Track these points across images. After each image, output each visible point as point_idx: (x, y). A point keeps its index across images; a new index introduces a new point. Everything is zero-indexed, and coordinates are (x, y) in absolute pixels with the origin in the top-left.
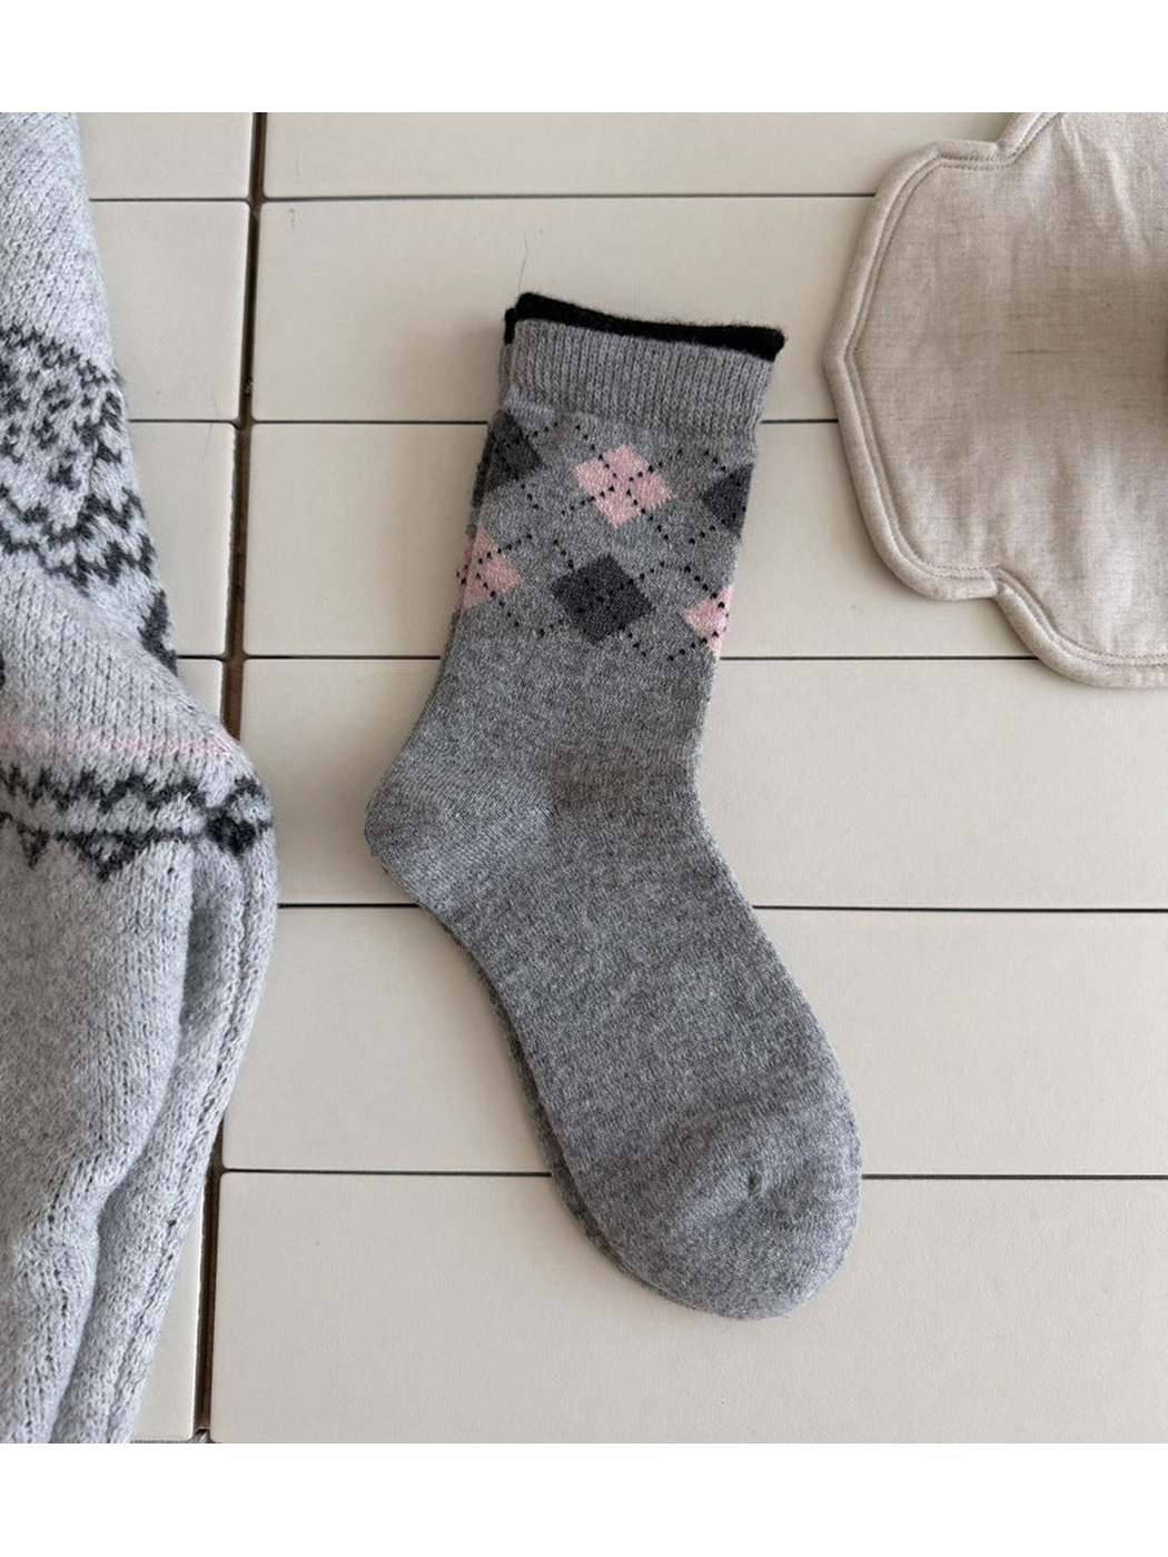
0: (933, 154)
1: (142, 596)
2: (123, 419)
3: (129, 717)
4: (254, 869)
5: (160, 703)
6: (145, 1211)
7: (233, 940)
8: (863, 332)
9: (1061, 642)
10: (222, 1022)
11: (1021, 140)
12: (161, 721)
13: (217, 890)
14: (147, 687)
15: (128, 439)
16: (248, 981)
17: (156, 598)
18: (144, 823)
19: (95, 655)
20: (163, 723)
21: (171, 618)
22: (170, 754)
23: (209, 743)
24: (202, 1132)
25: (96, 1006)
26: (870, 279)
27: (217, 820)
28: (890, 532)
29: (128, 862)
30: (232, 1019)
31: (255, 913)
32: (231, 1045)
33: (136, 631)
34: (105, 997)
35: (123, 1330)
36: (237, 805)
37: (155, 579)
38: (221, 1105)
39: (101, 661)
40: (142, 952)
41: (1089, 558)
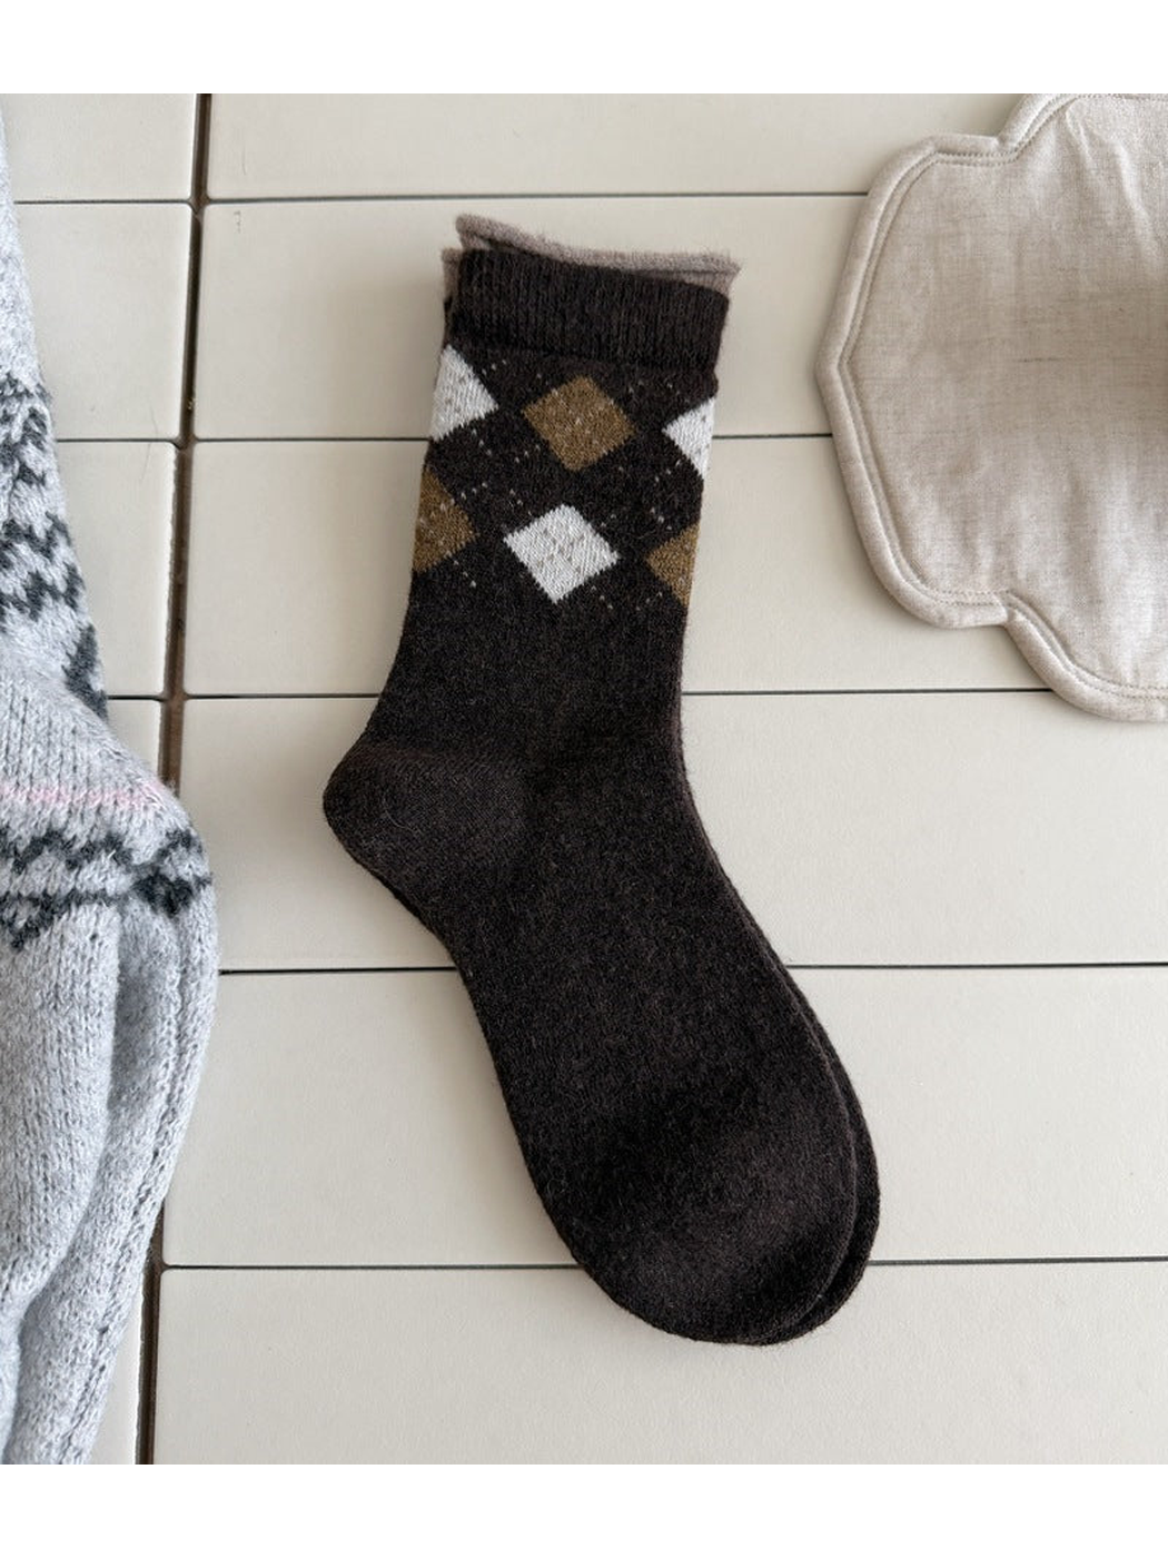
0: (929, 149)
1: (68, 632)
2: (49, 437)
3: (46, 765)
4: (190, 932)
5: (82, 749)
6: (72, 1318)
7: (169, 1012)
8: (858, 340)
9: (1077, 673)
10: (158, 1103)
11: (1023, 134)
13: (151, 956)
14: (68, 731)
15: (54, 460)
16: (187, 1057)
17: (82, 634)
18: (64, 885)
19: (9, 696)
20: (84, 770)
21: (100, 656)
22: (93, 806)
23: (137, 793)
24: (139, 1225)
25: (12, 1091)
26: (864, 283)
27: (150, 878)
28: (891, 555)
29: (46, 929)
30: (169, 1100)
31: (192, 982)
32: (168, 1128)
33: (60, 669)
34: (21, 1080)
35: (48, 1454)
36: (171, 859)
37: (83, 613)
38: (158, 1196)
39: (15, 704)
40: (62, 1030)
41: (1106, 583)
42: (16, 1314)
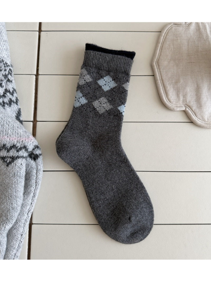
0: (172, 24)
2: (13, 74)
3: (13, 133)
4: (38, 164)
5: (19, 130)
6: (16, 233)
7: (34, 178)
8: (159, 58)
9: (197, 119)
10: (32, 194)
12: (19, 134)
13: (31, 168)
14: (17, 127)
15: (14, 78)
16: (37, 186)
17: (18, 110)
18: (16, 155)
21: (22, 114)
22: (21, 141)
23: (29, 139)
24: (28, 216)
25: (6, 192)
26: (160, 48)
27: (31, 154)
28: (165, 98)
29: (13, 163)
30: (34, 194)
31: (38, 173)
32: (34, 199)
33: (15, 116)
34: (8, 190)
36: (35, 150)
37: (19, 106)
38: (32, 211)
39: (7, 122)
40: (15, 181)
41: (203, 103)
42: (6, 231)
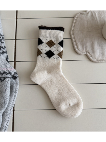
0: (79, 13)
1: (6, 56)
3: (4, 66)
4: (17, 81)
6: (7, 114)
7: (15, 88)
8: (73, 30)
9: (93, 58)
10: (14, 96)
12: (7, 67)
13: (13, 83)
14: (6, 64)
15: (4, 41)
16: (16, 92)
18: (6, 76)
21: (9, 58)
23: (12, 69)
24: (12, 106)
25: (1, 94)
26: (74, 25)
28: (76, 49)
29: (4, 80)
31: (17, 85)
33: (5, 59)
36: (15, 75)
38: (14, 104)
39: (1, 61)
40: (6, 89)
41: (95, 50)
42: (2, 113)
